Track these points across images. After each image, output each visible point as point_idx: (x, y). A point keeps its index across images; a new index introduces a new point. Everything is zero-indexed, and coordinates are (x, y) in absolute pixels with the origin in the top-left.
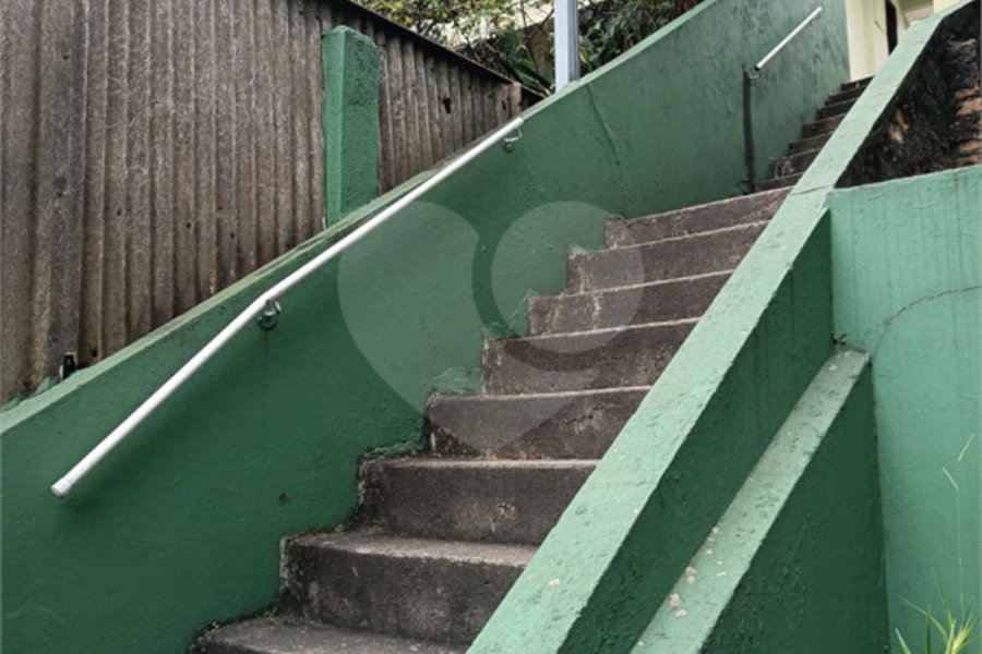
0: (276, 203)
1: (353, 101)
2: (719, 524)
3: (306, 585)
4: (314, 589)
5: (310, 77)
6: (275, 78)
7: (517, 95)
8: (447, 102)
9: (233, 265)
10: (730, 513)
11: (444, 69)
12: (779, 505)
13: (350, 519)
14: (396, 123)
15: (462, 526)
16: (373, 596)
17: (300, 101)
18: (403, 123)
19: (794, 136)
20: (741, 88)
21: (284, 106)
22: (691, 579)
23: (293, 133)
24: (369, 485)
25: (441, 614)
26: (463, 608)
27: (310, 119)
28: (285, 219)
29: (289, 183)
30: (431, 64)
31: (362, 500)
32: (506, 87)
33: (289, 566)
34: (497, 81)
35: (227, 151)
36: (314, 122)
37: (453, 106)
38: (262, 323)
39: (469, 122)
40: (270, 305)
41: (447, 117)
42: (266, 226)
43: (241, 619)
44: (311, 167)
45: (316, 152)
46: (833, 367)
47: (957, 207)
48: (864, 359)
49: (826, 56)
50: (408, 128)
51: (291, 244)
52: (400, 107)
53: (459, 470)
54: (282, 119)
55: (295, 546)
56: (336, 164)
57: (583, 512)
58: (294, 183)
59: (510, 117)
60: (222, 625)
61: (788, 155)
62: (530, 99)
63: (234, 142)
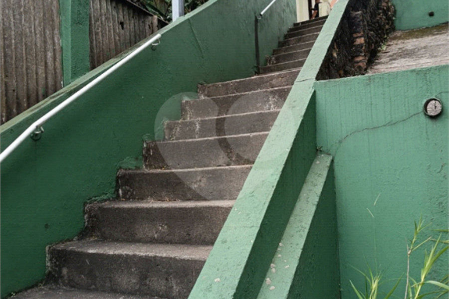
0: (37, 74)
1: (76, 22)
2: (282, 241)
3: (60, 269)
4: (65, 271)
5: (53, 8)
6: (34, 8)
7: (156, 22)
8: (122, 24)
9: (15, 106)
10: (286, 235)
11: (120, 7)
12: (307, 231)
13: (80, 233)
14: (97, 34)
15: (140, 235)
16: (97, 274)
17: (48, 20)
18: (100, 34)
19: (275, 46)
20: (254, 23)
21: (40, 23)
22: (274, 270)
23: (45, 37)
24: (90, 217)
25: (134, 281)
26: (146, 278)
27: (53, 30)
28: (42, 82)
29: (43, 63)
30: (114, 4)
31: (86, 224)
32: (150, 18)
33: (51, 260)
34: (147, 15)
35: (10, 46)
36: (56, 32)
37: (125, 26)
38: (33, 137)
39: (133, 34)
40: (38, 128)
41: (122, 32)
42: (32, 85)
43: (26, 289)
44: (55, 55)
45: (57, 47)
46: (318, 162)
47: (370, 92)
48: (330, 158)
49: (287, 10)
50: (103, 36)
51: (45, 96)
52: (98, 26)
53: (138, 209)
54: (39, 29)
55: (54, 250)
56: (68, 54)
57: (225, 242)
58: (46, 63)
59: (152, 33)
60: (16, 293)
61: (273, 55)
62: (162, 24)
63: (13, 41)
